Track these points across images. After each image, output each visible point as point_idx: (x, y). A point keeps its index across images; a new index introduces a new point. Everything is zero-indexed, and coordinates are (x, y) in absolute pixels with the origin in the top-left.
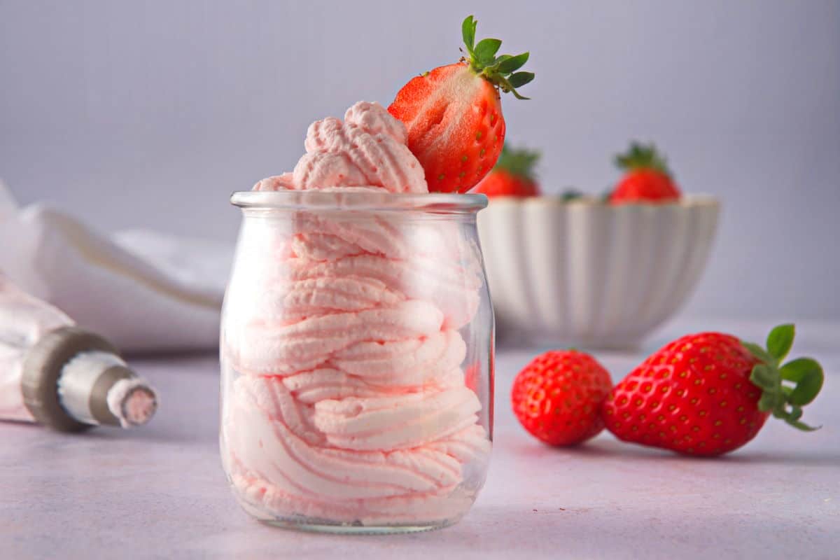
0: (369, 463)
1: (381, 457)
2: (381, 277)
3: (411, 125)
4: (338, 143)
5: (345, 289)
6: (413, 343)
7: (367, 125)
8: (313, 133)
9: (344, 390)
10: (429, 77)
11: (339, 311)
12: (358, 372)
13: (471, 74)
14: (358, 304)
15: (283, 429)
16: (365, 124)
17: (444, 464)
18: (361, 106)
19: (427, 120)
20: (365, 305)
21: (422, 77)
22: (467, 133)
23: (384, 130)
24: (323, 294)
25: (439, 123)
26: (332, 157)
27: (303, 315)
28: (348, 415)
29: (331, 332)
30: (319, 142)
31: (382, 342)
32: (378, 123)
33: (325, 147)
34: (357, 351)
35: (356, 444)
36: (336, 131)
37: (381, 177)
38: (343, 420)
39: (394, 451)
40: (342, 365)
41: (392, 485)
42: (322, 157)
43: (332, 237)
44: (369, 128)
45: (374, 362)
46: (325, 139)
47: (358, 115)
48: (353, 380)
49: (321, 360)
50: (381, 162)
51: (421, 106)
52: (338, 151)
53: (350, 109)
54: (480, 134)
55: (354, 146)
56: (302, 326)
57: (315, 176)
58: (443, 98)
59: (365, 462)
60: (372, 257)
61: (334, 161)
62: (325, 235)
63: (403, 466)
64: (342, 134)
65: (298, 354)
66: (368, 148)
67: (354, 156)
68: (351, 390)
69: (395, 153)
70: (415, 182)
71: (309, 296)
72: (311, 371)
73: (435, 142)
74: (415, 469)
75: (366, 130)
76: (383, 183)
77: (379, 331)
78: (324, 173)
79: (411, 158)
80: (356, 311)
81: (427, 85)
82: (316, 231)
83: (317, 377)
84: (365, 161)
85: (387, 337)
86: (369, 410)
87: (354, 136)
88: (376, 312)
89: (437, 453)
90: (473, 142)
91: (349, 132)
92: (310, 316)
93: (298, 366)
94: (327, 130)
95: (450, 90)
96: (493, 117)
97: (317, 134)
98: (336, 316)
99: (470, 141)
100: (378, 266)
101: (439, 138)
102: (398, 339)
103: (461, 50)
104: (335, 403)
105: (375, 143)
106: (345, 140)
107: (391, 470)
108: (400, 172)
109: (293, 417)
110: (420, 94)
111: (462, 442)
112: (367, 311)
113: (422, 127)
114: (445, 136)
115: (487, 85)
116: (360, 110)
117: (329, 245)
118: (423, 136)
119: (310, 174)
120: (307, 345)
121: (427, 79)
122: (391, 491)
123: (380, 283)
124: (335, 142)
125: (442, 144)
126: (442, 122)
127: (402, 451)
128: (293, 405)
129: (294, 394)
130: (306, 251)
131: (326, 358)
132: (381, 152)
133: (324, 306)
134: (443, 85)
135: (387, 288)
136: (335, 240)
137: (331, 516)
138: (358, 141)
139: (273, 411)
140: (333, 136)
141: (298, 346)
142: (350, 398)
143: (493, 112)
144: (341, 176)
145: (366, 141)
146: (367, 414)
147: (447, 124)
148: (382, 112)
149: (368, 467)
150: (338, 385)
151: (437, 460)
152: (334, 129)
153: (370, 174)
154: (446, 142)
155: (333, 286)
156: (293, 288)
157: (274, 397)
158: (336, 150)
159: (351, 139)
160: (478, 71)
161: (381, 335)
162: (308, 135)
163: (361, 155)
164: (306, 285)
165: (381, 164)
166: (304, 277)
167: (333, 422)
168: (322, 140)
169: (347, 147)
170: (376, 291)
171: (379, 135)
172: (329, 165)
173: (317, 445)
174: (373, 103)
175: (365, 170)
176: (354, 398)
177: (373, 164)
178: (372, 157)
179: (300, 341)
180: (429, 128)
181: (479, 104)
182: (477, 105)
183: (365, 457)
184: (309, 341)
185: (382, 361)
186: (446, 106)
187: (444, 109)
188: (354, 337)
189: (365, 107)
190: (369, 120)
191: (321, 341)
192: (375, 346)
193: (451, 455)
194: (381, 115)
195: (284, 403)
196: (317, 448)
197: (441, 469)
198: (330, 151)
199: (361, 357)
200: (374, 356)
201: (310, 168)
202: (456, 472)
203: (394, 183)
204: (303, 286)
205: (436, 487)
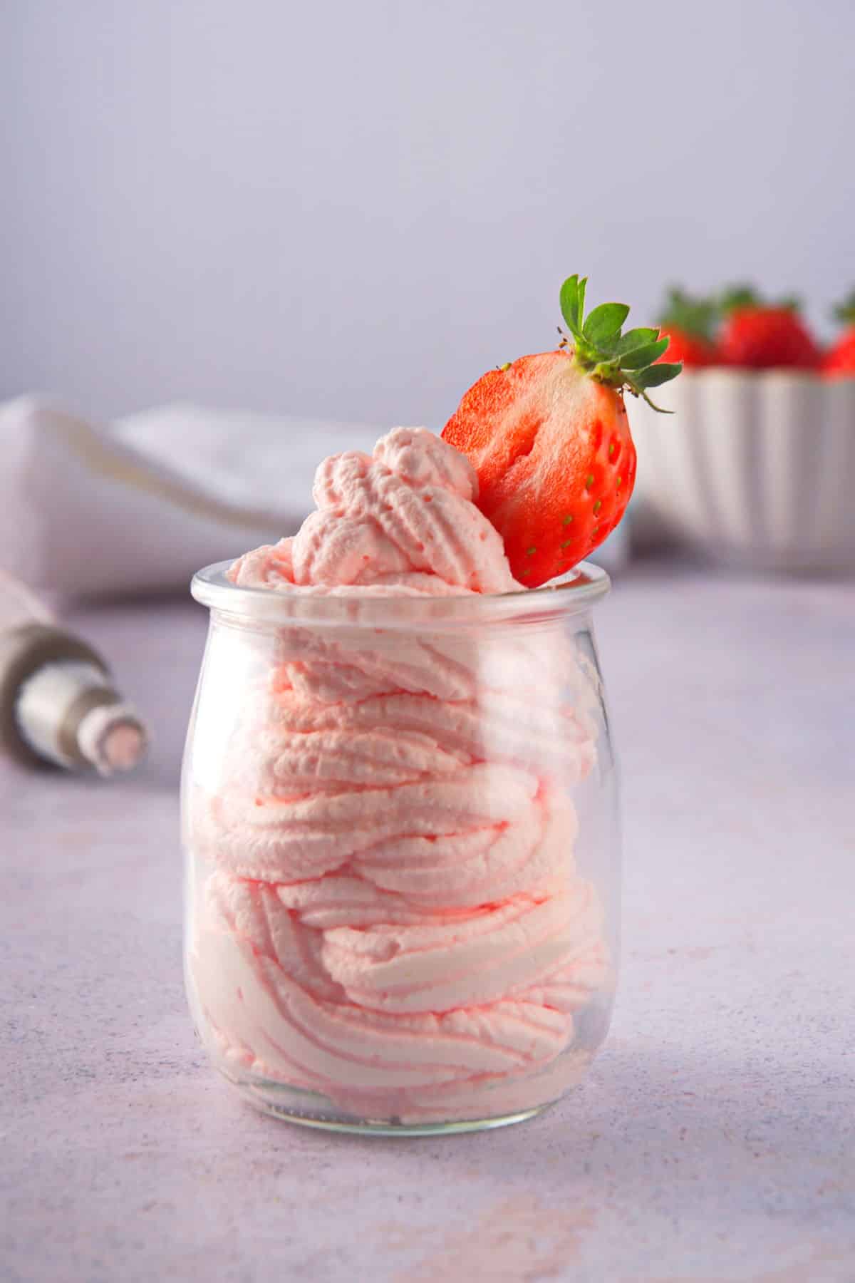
0: (414, 1032)
1: (432, 1023)
2: (429, 731)
3: (483, 456)
4: (361, 501)
5: (370, 753)
6: (485, 836)
7: (406, 472)
8: (324, 480)
9: (373, 914)
10: (511, 371)
11: (360, 788)
12: (393, 887)
13: (577, 373)
14: (392, 776)
15: (273, 970)
16: (404, 470)
17: (537, 1025)
18: (397, 439)
19: (508, 449)
20: (404, 777)
21: (501, 372)
22: (571, 478)
23: (436, 477)
24: (333, 760)
25: (527, 453)
26: (351, 526)
27: (305, 790)
28: (377, 958)
29: (348, 824)
30: (333, 497)
31: (432, 838)
32: (425, 466)
33: (341, 507)
34: (390, 853)
35: (389, 1004)
36: (357, 481)
37: (430, 561)
38: (367, 966)
39: (453, 1010)
40: (367, 872)
41: (452, 1067)
42: (335, 527)
43: (349, 669)
44: (409, 476)
45: (419, 871)
46: (341, 494)
47: (393, 452)
48: (386, 898)
49: (334, 866)
50: (430, 536)
51: (499, 423)
52: (362, 516)
53: (379, 442)
54: (592, 479)
55: (387, 508)
56: (303, 809)
57: (324, 557)
58: (533, 411)
59: (404, 1030)
60: (414, 699)
61: (353, 534)
62: (336, 665)
63: (467, 1036)
64: (367, 485)
65: (296, 857)
66: (409, 511)
67: (387, 525)
68: (382, 914)
69: (452, 520)
70: (486, 563)
71: (312, 761)
72: (317, 880)
73: (521, 488)
74: (486, 1039)
75: (408, 480)
76: (435, 568)
77: (427, 821)
78: (337, 555)
79: (483, 523)
80: (390, 787)
81: (508, 386)
82: (322, 659)
83: (327, 891)
84: (403, 533)
85: (439, 830)
86: (410, 950)
87: (386, 491)
88: (422, 788)
89: (526, 1007)
90: (580, 494)
91: (379, 483)
92: (317, 792)
93: (297, 875)
94: (344, 478)
95: (544, 398)
96: (613, 448)
97: (330, 483)
98: (357, 795)
99: (575, 491)
100: (425, 715)
101: (526, 483)
102: (459, 830)
103: (560, 332)
104: (356, 935)
105: (420, 503)
106: (372, 498)
107: (448, 1042)
108: (460, 550)
109: (290, 953)
110: (496, 401)
111: (569, 985)
112: (407, 787)
113: (501, 459)
114: (536, 481)
115: (602, 392)
116: (396, 445)
117: (344, 681)
118: (502, 475)
119: (317, 555)
120: (310, 845)
121: (508, 375)
122: (449, 1076)
123: (428, 740)
124: (356, 501)
125: (532, 493)
126: (532, 453)
127: (468, 1010)
128: (291, 933)
129: (294, 913)
130: (307, 688)
131: (341, 862)
132: (429, 518)
133: (339, 778)
134: (532, 388)
135: (439, 746)
136: (353, 673)
137: (353, 1110)
138: (392, 499)
139: (259, 941)
140: (354, 489)
141: (295, 846)
142: (381, 927)
143: (613, 439)
144: (366, 558)
145: (404, 501)
146: (407, 957)
147: (539, 458)
148: (434, 447)
149: (409, 1038)
150: (364, 906)
151: (524, 1018)
152: (355, 478)
153: (412, 553)
154: (538, 492)
155: (351, 747)
156: (288, 745)
157: (262, 920)
158: (358, 512)
159: (381, 495)
160: (589, 365)
161: (429, 827)
162: (315, 482)
163: (398, 523)
164: (308, 744)
165: (429, 540)
166: (308, 728)
167: (352, 968)
168: (337, 492)
169: (375, 509)
170: (422, 754)
171: (427, 489)
172: (345, 540)
173: (330, 999)
174: (417, 430)
175: (404, 548)
176: (388, 927)
177: (418, 539)
178: (415, 527)
179: (299, 837)
180: (512, 463)
181: (590, 427)
182: (586, 428)
183: (406, 1024)
184: (316, 836)
185: (433, 871)
186: (538, 424)
187: (534, 430)
188: (387, 830)
189: (404, 441)
190: (409, 463)
191: (332, 837)
192: (422, 846)
193: (548, 1007)
194: (429, 452)
195: (277, 929)
196: (329, 1005)
197: (530, 1032)
198: (349, 513)
199: (399, 864)
200: (420, 861)
201: (317, 544)
202: (557, 1032)
203: (452, 568)
204: (303, 744)
205: (522, 1063)
